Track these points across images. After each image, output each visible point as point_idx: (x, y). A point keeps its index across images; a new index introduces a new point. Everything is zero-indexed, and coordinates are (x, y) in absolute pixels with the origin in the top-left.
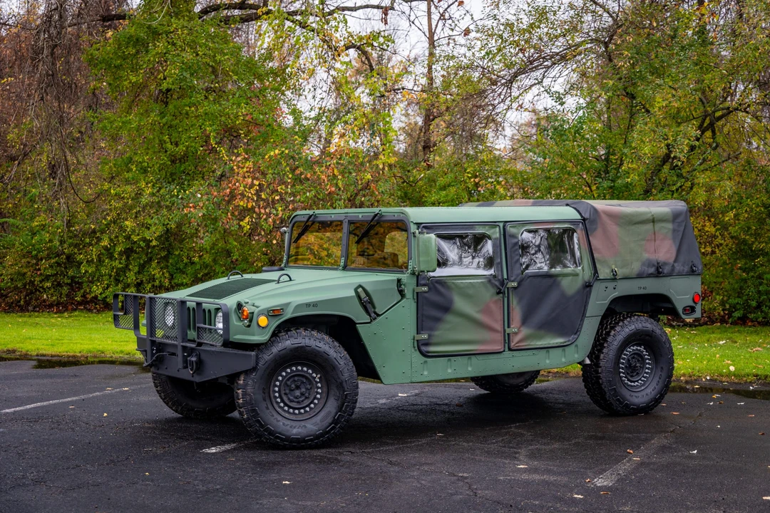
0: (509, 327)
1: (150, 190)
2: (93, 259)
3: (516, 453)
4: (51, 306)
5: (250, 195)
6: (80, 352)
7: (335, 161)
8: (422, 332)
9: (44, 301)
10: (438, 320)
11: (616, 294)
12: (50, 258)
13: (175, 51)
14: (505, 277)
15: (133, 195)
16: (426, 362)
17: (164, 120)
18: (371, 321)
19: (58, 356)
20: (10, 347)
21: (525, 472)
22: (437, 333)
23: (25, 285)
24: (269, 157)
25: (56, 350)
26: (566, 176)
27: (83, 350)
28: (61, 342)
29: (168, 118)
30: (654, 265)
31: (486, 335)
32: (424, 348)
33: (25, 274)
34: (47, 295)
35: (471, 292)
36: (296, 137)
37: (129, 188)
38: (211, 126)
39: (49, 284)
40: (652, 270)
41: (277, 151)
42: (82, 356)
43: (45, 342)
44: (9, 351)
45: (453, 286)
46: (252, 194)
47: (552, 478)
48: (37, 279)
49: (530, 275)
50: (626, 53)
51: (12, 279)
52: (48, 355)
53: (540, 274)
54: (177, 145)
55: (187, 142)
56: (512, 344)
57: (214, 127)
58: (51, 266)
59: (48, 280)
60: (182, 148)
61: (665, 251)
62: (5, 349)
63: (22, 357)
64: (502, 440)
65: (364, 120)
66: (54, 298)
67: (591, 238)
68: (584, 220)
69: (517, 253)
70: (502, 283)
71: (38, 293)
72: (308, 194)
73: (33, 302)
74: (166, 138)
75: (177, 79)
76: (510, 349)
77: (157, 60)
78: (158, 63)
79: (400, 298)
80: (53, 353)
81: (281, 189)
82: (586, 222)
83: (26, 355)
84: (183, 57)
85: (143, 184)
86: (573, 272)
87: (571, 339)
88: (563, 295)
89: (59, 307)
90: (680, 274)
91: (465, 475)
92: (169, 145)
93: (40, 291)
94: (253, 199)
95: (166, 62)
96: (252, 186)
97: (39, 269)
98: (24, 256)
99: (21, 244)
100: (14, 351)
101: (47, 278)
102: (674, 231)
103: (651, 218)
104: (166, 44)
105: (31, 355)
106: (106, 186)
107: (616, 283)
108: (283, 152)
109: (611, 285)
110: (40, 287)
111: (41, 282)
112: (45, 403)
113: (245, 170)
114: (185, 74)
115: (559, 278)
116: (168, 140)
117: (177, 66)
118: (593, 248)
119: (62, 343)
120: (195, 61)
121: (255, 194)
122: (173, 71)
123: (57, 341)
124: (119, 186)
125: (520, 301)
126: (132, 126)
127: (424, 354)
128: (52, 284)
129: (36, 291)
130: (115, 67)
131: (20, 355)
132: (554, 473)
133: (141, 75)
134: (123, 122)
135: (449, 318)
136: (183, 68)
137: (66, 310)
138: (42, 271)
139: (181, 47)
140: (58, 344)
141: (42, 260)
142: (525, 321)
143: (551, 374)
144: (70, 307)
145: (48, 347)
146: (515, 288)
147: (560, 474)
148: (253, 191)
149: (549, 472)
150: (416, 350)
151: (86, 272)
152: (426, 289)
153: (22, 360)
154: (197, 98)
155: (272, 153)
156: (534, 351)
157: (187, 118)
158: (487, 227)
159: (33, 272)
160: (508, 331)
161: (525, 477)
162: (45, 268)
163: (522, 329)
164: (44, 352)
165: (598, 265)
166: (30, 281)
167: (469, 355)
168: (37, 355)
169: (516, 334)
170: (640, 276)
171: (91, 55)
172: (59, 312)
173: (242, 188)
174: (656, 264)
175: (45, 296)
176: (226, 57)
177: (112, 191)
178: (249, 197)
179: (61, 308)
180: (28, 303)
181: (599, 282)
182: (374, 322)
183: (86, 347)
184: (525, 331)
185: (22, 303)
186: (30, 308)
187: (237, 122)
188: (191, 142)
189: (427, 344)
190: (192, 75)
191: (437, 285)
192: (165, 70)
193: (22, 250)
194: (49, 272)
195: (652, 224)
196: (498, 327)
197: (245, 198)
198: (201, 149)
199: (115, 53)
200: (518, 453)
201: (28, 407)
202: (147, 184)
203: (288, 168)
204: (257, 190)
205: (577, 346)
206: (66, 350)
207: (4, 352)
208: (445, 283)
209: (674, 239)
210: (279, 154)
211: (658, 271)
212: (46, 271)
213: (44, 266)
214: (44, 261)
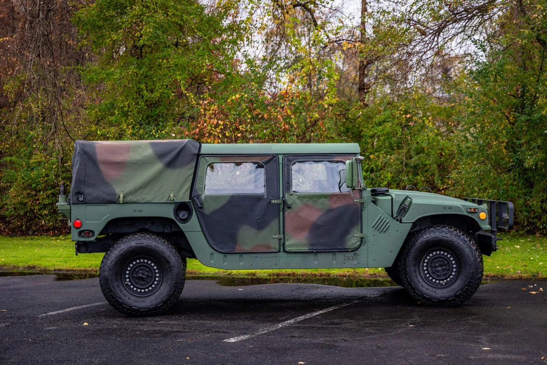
1: (130, 130)
3: (478, 339)
4: (48, 230)
5: (216, 133)
6: (90, 267)
7: (288, 103)
9: (42, 226)
12: (47, 190)
13: (149, 12)
15: (117, 135)
17: (141, 71)
19: (72, 270)
20: (31, 263)
21: (490, 353)
23: (26, 213)
24: (231, 101)
25: (69, 265)
26: (490, 112)
27: (92, 265)
28: (71, 259)
29: (144, 69)
33: (27, 203)
34: (45, 221)
36: (253, 83)
37: (113, 129)
38: (180, 75)
39: (46, 212)
41: (238, 96)
42: (92, 270)
43: (59, 259)
44: (30, 267)
46: (217, 132)
47: (513, 357)
48: (37, 208)
50: (539, 6)
51: (15, 209)
52: (64, 270)
54: (152, 91)
55: (160, 89)
57: (183, 76)
58: (48, 197)
59: (45, 208)
60: (156, 95)
62: (26, 265)
63: (42, 272)
64: (464, 329)
65: (311, 67)
66: (51, 224)
71: (37, 219)
72: (265, 131)
73: (34, 228)
74: (143, 86)
75: (151, 37)
77: (134, 21)
78: (135, 23)
80: (68, 268)
81: (242, 127)
83: (45, 270)
84: (156, 18)
85: (124, 126)
91: (442, 355)
92: (145, 92)
93: (38, 218)
94: (219, 137)
95: (142, 22)
96: (217, 125)
97: (38, 200)
98: (25, 189)
99: (23, 178)
100: (34, 267)
101: (45, 206)
104: (141, 7)
105: (49, 270)
106: (94, 128)
108: (243, 96)
110: (39, 215)
111: (39, 210)
112: (80, 307)
113: (211, 112)
114: (158, 32)
116: (144, 88)
117: (151, 25)
119: (73, 260)
120: (166, 21)
121: (220, 133)
122: (148, 30)
123: (69, 259)
124: (104, 128)
126: (115, 77)
128: (49, 212)
129: (35, 218)
130: (99, 27)
131: (41, 270)
132: (514, 353)
133: (121, 34)
134: (107, 74)
136: (156, 27)
137: (61, 233)
138: (40, 201)
139: (154, 9)
140: (70, 260)
141: (40, 191)
143: (489, 278)
144: (64, 231)
145: (62, 263)
147: (519, 354)
148: (218, 130)
149: (509, 353)
153: (42, 274)
154: (168, 52)
155: (234, 97)
157: (160, 69)
159: (33, 202)
161: (490, 356)
162: (43, 199)
164: (59, 267)
166: (31, 209)
168: (55, 270)
171: (79, 18)
172: (54, 235)
173: (209, 128)
175: (43, 221)
176: (192, 16)
177: (98, 132)
178: (215, 135)
179: (56, 232)
180: (28, 228)
183: (94, 262)
185: (24, 228)
186: (31, 232)
187: (202, 72)
188: (164, 89)
190: (164, 32)
192: (141, 29)
193: (23, 183)
194: (47, 202)
197: (212, 136)
198: (173, 94)
199: (98, 16)
200: (480, 339)
201: (67, 310)
202: (128, 125)
203: (247, 110)
204: (221, 129)
206: (78, 265)
207: (26, 268)
210: (239, 98)
212: (44, 201)
213: (42, 197)
214: (42, 192)
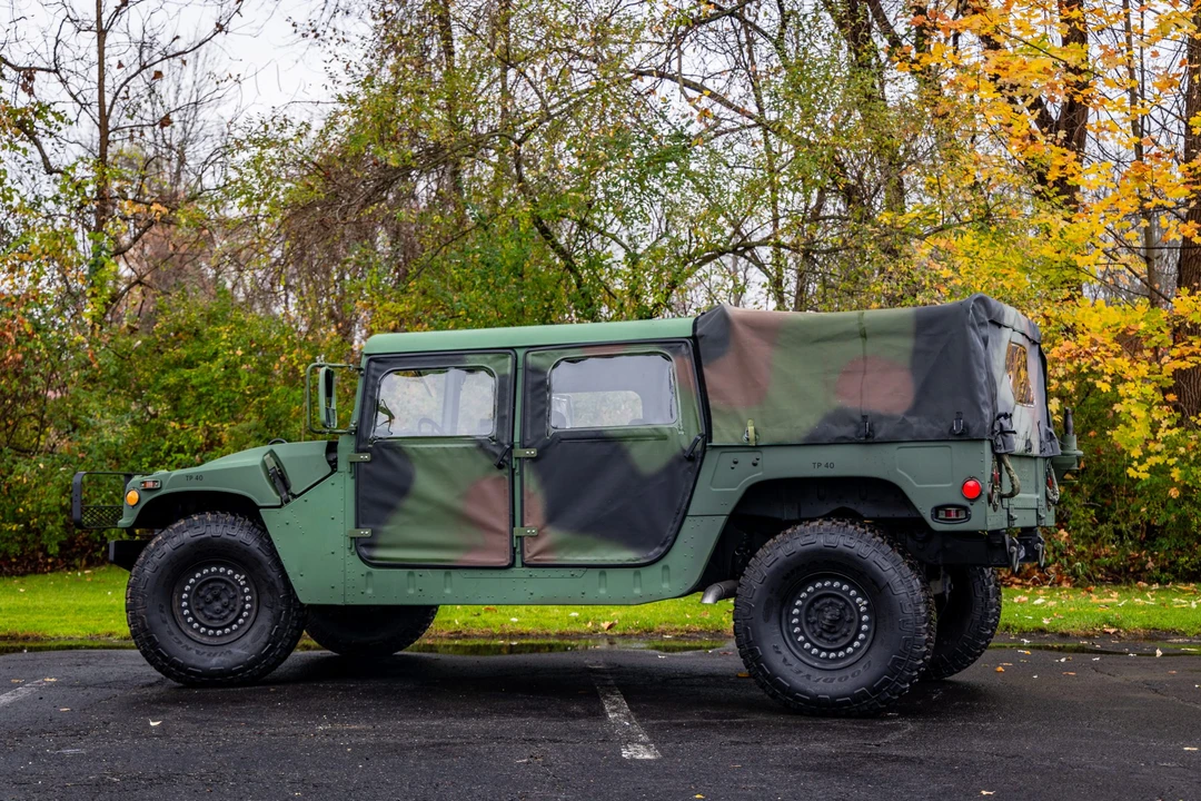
0: (522, 526)
8: (362, 525)
10: (389, 508)
11: (758, 475)
14: (517, 439)
16: (369, 574)
18: (282, 505)
22: (387, 528)
30: (853, 421)
31: (477, 537)
32: (364, 551)
35: (445, 463)
40: (847, 430)
45: (414, 454)
49: (563, 436)
53: (583, 435)
56: (527, 555)
61: (889, 394)
67: (706, 371)
68: (694, 338)
69: (542, 399)
70: (509, 452)
76: (524, 565)
79: (329, 470)
82: (700, 342)
86: (656, 433)
87: (651, 553)
88: (633, 472)
90: (920, 440)
102: (916, 352)
103: (857, 329)
107: (757, 455)
109: (746, 459)
115: (627, 444)
118: (708, 389)
125: (545, 480)
127: (368, 561)
135: (409, 504)
142: (553, 516)
146: (533, 459)
150: (353, 554)
152: (366, 457)
156: (574, 571)
158: (489, 357)
160: (518, 531)
163: (547, 530)
165: (715, 421)
167: (448, 568)
169: (535, 537)
170: (812, 442)
174: (859, 419)
181: (717, 453)
182: (286, 507)
184: (552, 535)
189: (370, 544)
191: (384, 450)
195: (860, 340)
196: (503, 525)
205: (666, 568)
208: (400, 448)
209: (915, 367)
211: (866, 433)
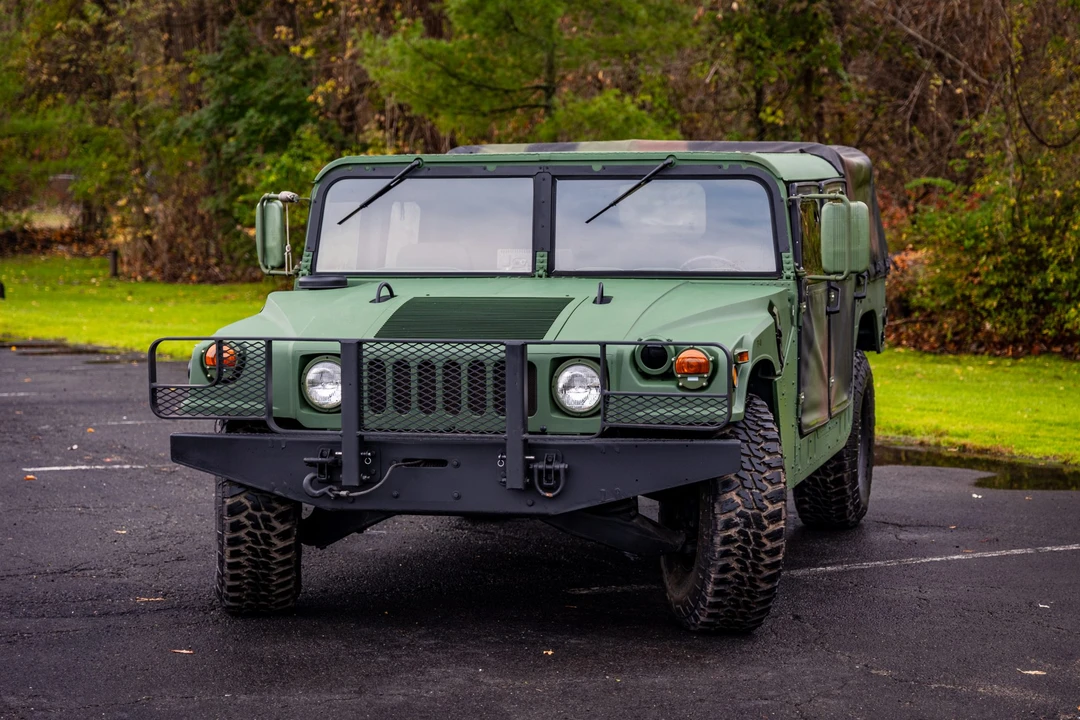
2: (1069, 257)
4: (1002, 345)
9: (989, 335)
12: (998, 253)
23: (954, 303)
33: (950, 284)
39: (994, 303)
48: (975, 292)
51: (933, 292)
58: (998, 269)
59: (992, 295)
66: (1007, 329)
71: (977, 318)
89: (1017, 348)
93: (981, 315)
97: (977, 275)
98: (948, 249)
99: (949, 227)
101: (991, 290)
110: (981, 308)
111: (981, 298)
128: (1000, 303)
129: (974, 315)
137: (1029, 351)
138: (982, 278)
141: (981, 256)
144: (1037, 348)
151: (1058, 281)
159: (966, 279)
162: (988, 273)
166: (963, 296)
172: (1016, 356)
175: (990, 324)
179: (1020, 349)
186: (973, 347)
193: (948, 236)
194: (995, 280)
212: (990, 278)
213: (985, 268)
214: (984, 258)
